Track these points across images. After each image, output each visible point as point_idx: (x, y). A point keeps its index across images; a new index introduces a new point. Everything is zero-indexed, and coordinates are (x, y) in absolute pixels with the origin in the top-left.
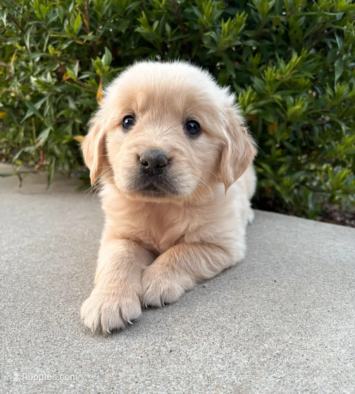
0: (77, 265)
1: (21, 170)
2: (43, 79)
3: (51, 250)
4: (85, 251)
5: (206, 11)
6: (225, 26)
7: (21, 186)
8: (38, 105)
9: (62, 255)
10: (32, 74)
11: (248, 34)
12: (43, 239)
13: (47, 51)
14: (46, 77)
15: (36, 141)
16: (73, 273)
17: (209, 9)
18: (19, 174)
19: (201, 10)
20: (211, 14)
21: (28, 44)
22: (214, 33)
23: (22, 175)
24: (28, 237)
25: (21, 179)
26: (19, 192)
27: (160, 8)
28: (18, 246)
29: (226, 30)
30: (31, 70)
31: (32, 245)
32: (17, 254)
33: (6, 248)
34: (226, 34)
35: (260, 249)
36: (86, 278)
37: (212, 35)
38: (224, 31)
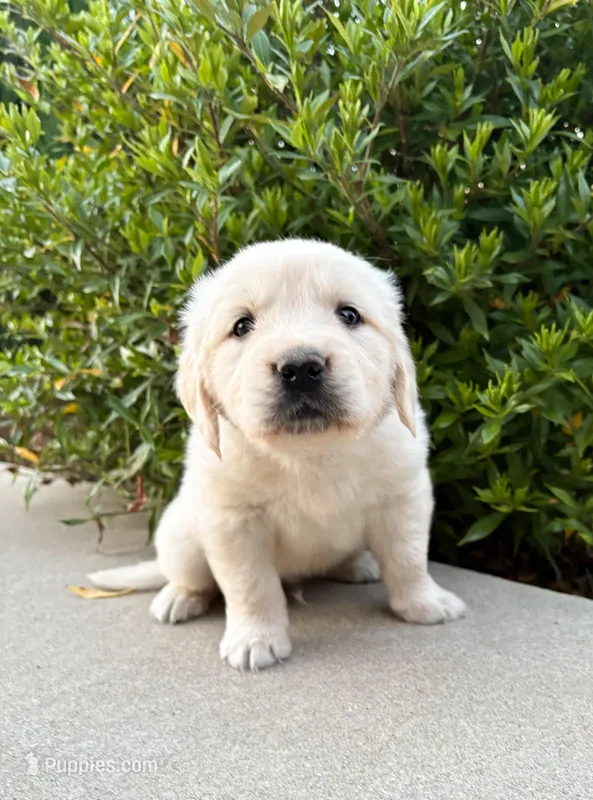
0: (180, 732)
1: (102, 511)
2: (141, 349)
3: (136, 694)
4: (199, 696)
5: (426, 230)
6: (460, 256)
7: (100, 540)
8: (132, 398)
9: (155, 706)
10: (125, 344)
11: (510, 258)
12: (126, 667)
13: (149, 308)
14: (147, 346)
15: (130, 459)
16: (169, 752)
17: (431, 228)
18: (98, 518)
19: (417, 227)
20: (436, 235)
21: (116, 297)
22: (440, 269)
23: (104, 521)
24: (100, 662)
25: (101, 527)
26: (97, 551)
27: (345, 226)
28: (78, 685)
29: (463, 265)
30: (124, 333)
31: (103, 683)
32: (73, 704)
33: (56, 690)
34: (463, 271)
35: (538, 694)
36: (191, 765)
37: (437, 273)
38: (460, 266)
